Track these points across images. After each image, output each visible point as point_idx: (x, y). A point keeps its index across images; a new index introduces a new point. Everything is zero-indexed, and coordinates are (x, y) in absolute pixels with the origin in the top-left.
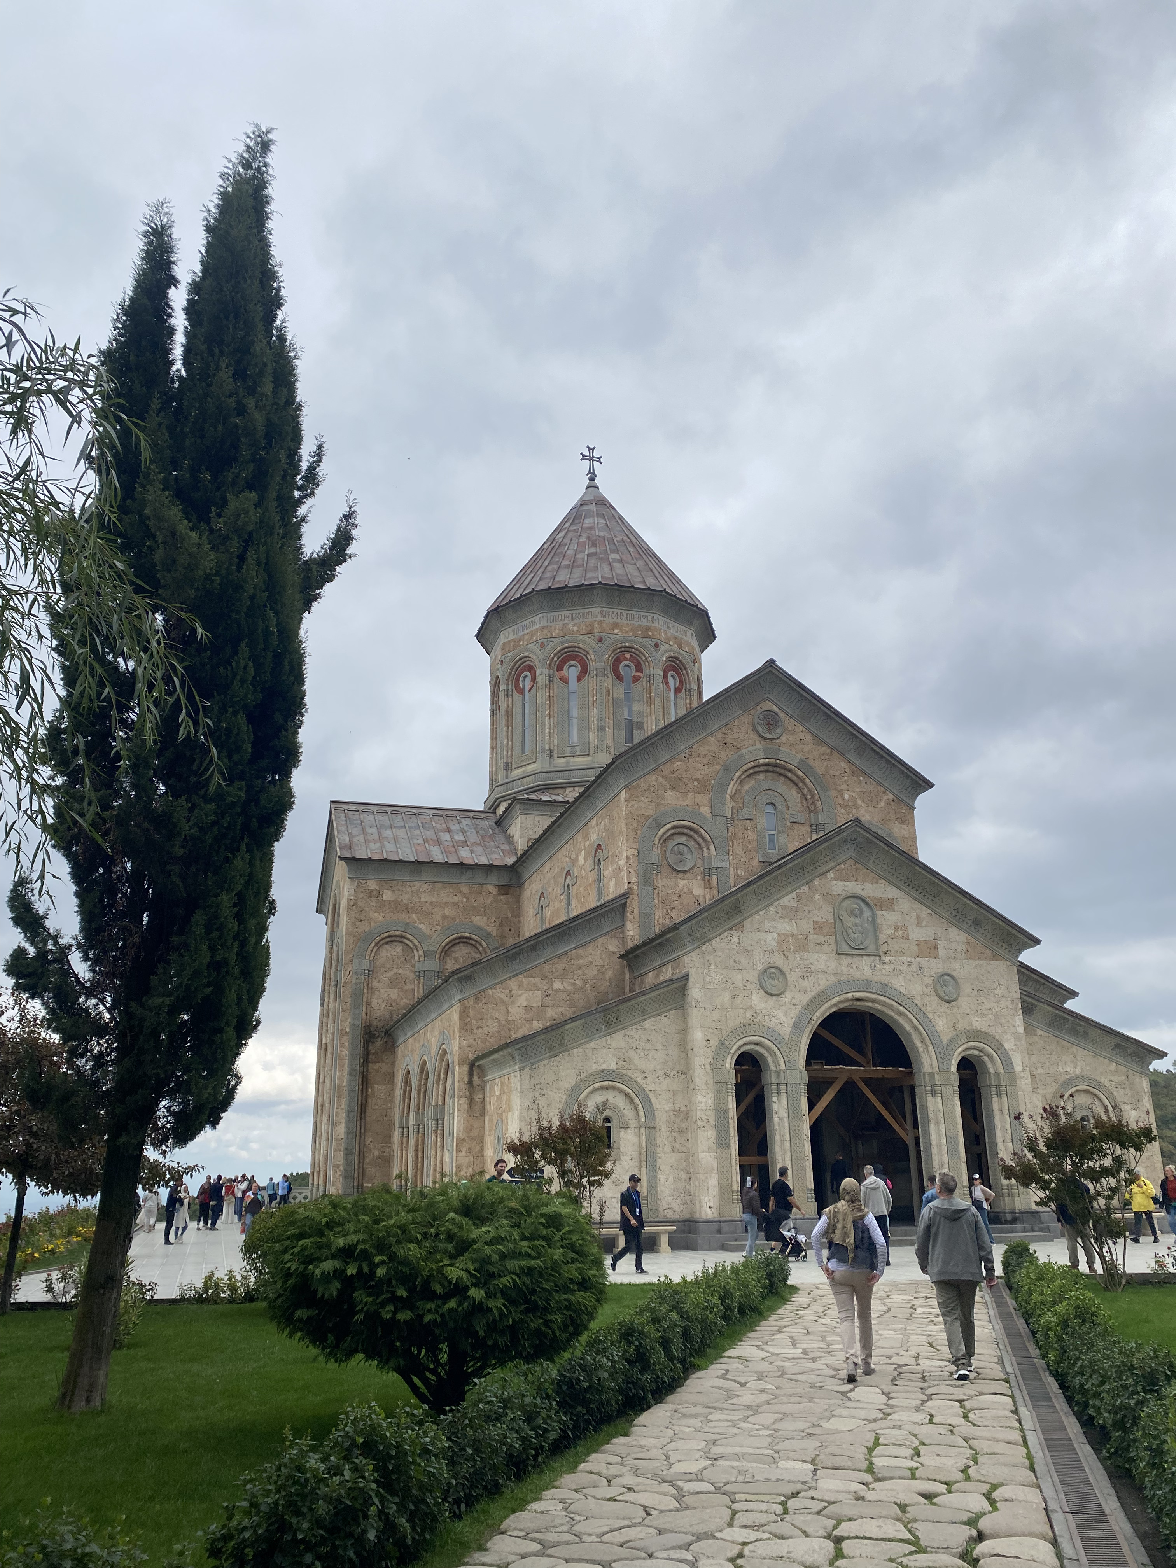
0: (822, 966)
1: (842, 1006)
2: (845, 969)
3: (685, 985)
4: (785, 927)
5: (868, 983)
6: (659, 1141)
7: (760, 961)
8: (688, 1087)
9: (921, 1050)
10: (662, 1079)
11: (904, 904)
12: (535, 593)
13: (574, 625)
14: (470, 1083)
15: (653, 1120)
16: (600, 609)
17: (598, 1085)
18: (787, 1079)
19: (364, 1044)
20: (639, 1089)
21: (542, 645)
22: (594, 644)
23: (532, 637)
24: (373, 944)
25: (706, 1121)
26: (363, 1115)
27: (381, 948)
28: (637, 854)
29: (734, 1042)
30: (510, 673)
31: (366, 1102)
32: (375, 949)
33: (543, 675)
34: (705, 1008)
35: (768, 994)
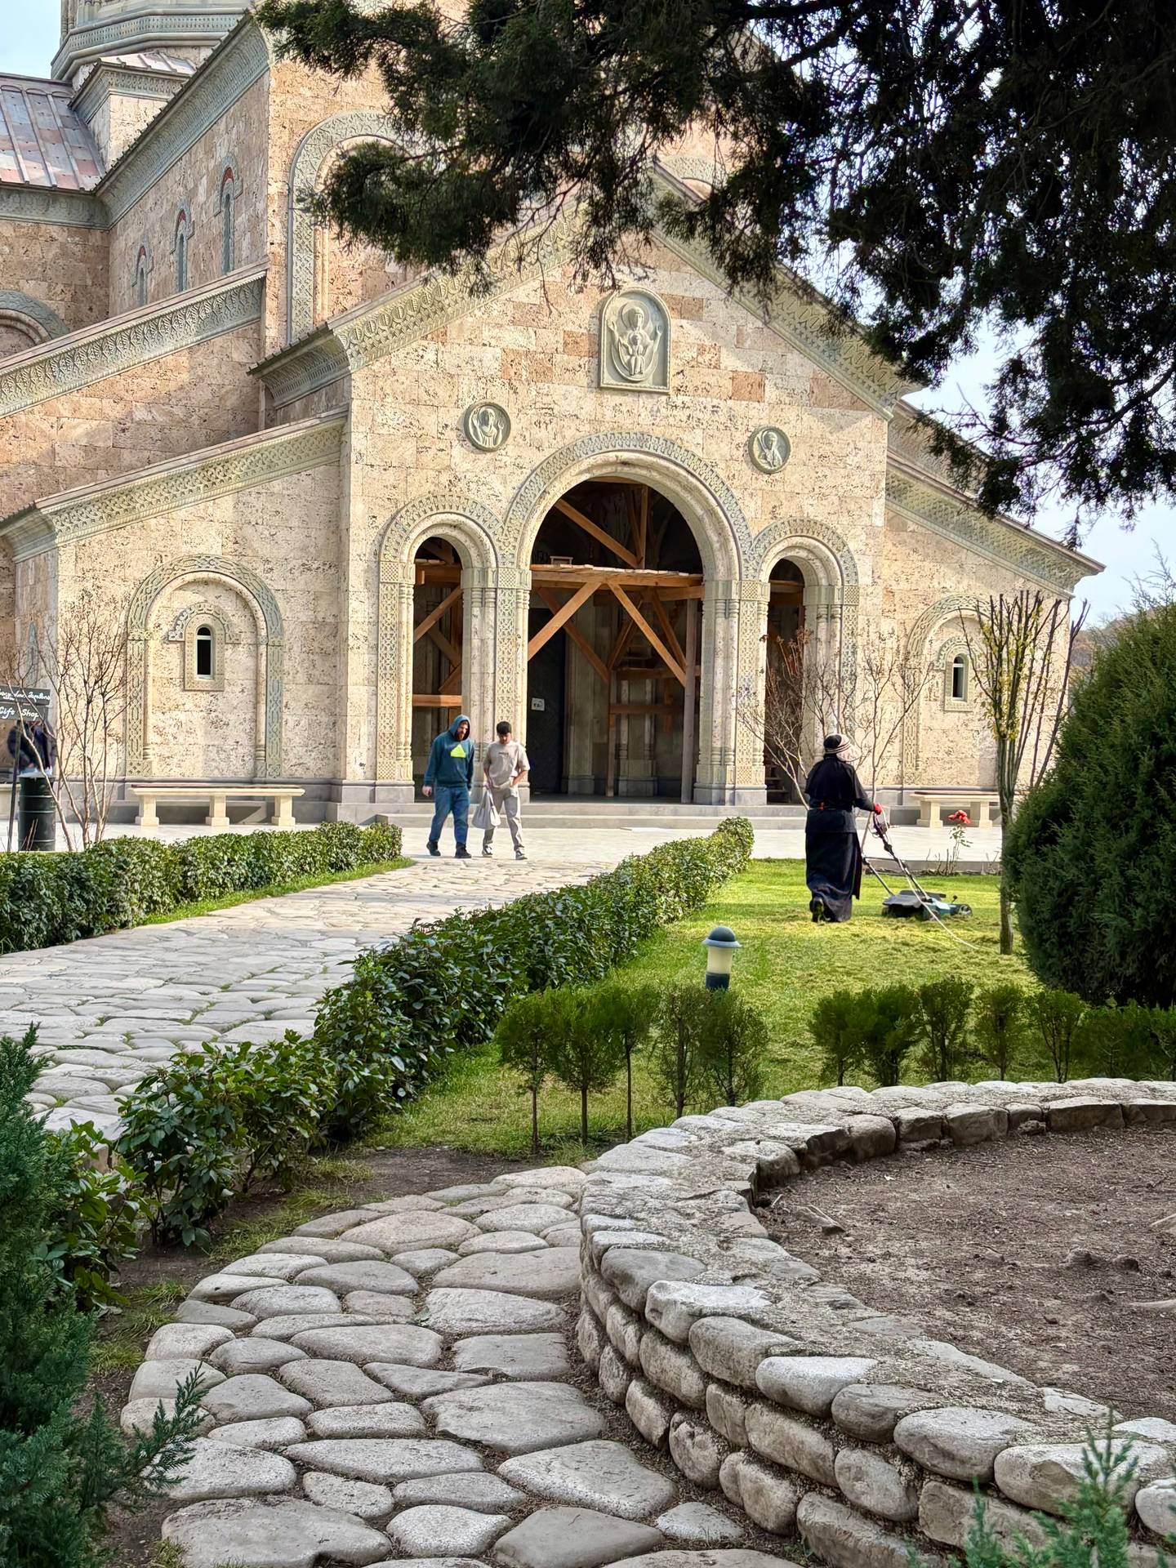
0: (572, 408)
1: (597, 473)
2: (609, 414)
3: (342, 426)
4: (515, 338)
5: (643, 437)
6: (287, 665)
7: (469, 392)
8: (338, 589)
9: (716, 546)
10: (297, 573)
11: (719, 309)
15: (280, 634)
17: (189, 578)
18: (497, 582)
20: (258, 587)
25: (362, 639)
28: (288, 193)
29: (417, 522)
34: (372, 466)
35: (478, 449)
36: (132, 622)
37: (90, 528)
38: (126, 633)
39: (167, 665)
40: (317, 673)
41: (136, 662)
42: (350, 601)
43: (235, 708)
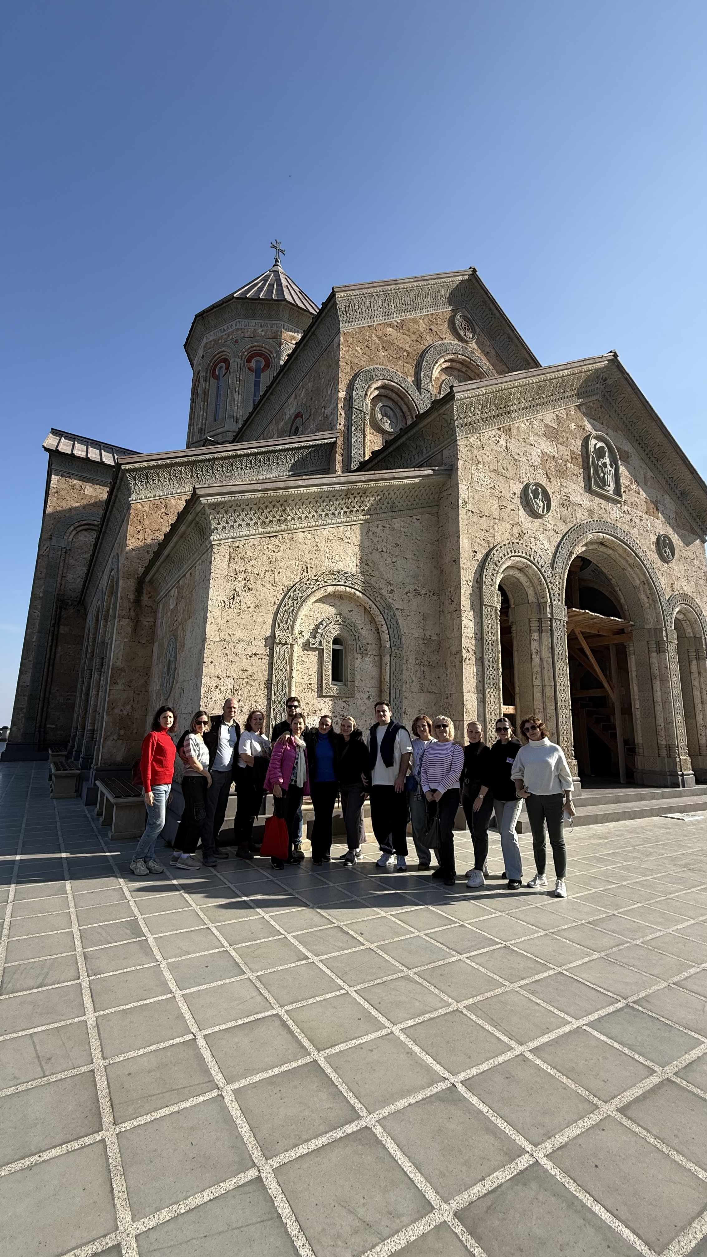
0: (578, 500)
2: (596, 508)
4: (547, 446)
6: (405, 675)
7: (526, 473)
8: (440, 612)
9: (647, 605)
10: (411, 596)
11: (635, 460)
12: (234, 300)
13: (262, 331)
14: (137, 602)
15: (400, 647)
16: (283, 323)
17: (330, 589)
18: (552, 613)
19: (56, 608)
20: (384, 604)
21: (236, 341)
22: (277, 346)
23: (229, 336)
24: (72, 528)
25: (472, 652)
26: (51, 668)
27: (80, 534)
28: (349, 399)
29: (503, 560)
30: (209, 364)
31: (55, 657)
32: (74, 532)
33: (235, 363)
34: (473, 512)
35: (534, 514)
36: (279, 626)
37: (245, 531)
38: (273, 636)
39: (307, 671)
40: (427, 683)
41: (281, 666)
42: (463, 619)
43: (363, 714)
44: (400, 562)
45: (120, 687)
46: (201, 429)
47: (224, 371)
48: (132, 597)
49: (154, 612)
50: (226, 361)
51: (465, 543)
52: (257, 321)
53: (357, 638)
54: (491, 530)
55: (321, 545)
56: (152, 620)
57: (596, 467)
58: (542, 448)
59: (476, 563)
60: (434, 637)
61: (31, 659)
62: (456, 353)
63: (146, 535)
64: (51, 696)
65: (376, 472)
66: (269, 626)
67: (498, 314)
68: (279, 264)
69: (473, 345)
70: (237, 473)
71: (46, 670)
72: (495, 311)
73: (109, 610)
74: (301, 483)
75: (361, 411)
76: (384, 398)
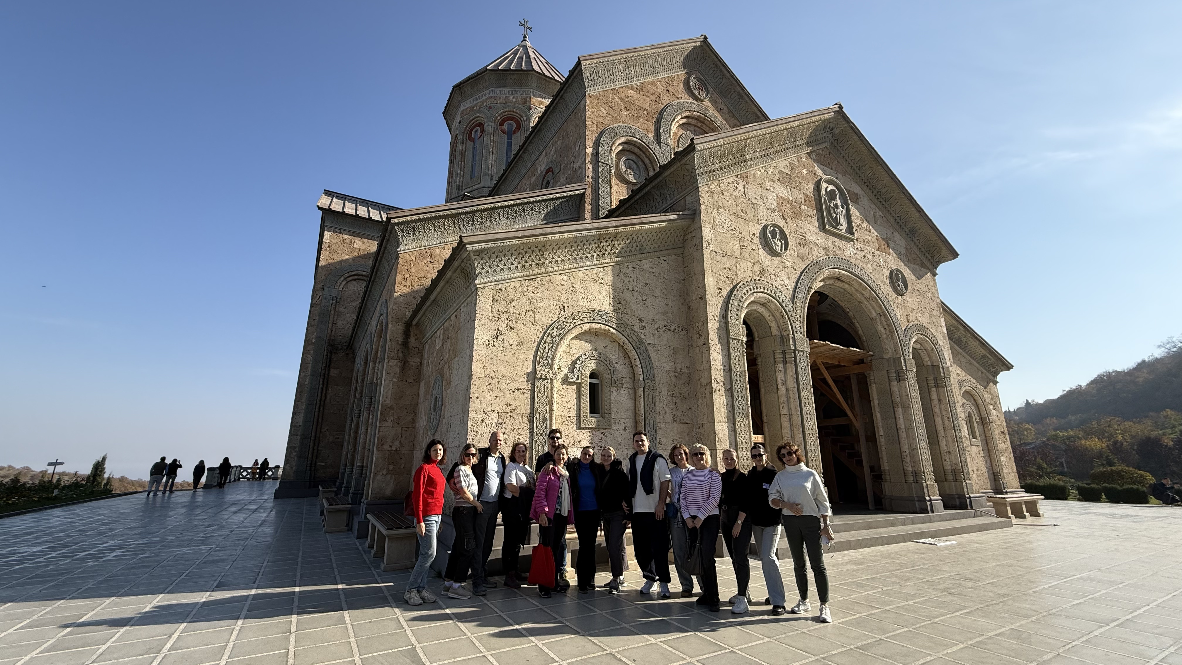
0: (814, 238)
2: (831, 246)
4: (781, 190)
5: (848, 263)
6: (659, 407)
7: (764, 216)
8: (689, 346)
10: (662, 332)
11: (865, 201)
12: (487, 72)
13: (513, 98)
14: (405, 344)
15: (653, 380)
16: (532, 90)
17: (586, 327)
18: (795, 345)
19: (327, 353)
20: (636, 340)
21: (490, 108)
22: (526, 111)
23: (483, 103)
24: (342, 278)
25: (721, 384)
26: (322, 408)
27: (349, 283)
28: (596, 154)
29: (747, 296)
30: (466, 128)
31: (326, 399)
32: (344, 283)
33: (489, 126)
34: (716, 252)
35: (773, 253)
36: (540, 362)
37: (507, 275)
38: (534, 372)
39: (566, 404)
40: (679, 414)
41: (542, 400)
42: (711, 352)
43: (620, 445)
44: (650, 301)
45: (389, 423)
46: (459, 186)
47: (479, 134)
48: (400, 340)
49: (421, 353)
50: (481, 125)
51: (710, 281)
52: (508, 90)
53: (612, 373)
54: (734, 268)
55: (577, 286)
56: (418, 360)
57: (828, 209)
58: (777, 192)
59: (721, 300)
60: (685, 370)
61: (304, 400)
62: (691, 111)
63: (413, 282)
64: (321, 435)
65: (626, 218)
66: (530, 362)
67: (728, 75)
68: (527, 39)
69: (707, 103)
70: (495, 223)
71: (317, 410)
72: (726, 72)
73: (377, 352)
74: (557, 230)
75: (607, 164)
76: (627, 152)
